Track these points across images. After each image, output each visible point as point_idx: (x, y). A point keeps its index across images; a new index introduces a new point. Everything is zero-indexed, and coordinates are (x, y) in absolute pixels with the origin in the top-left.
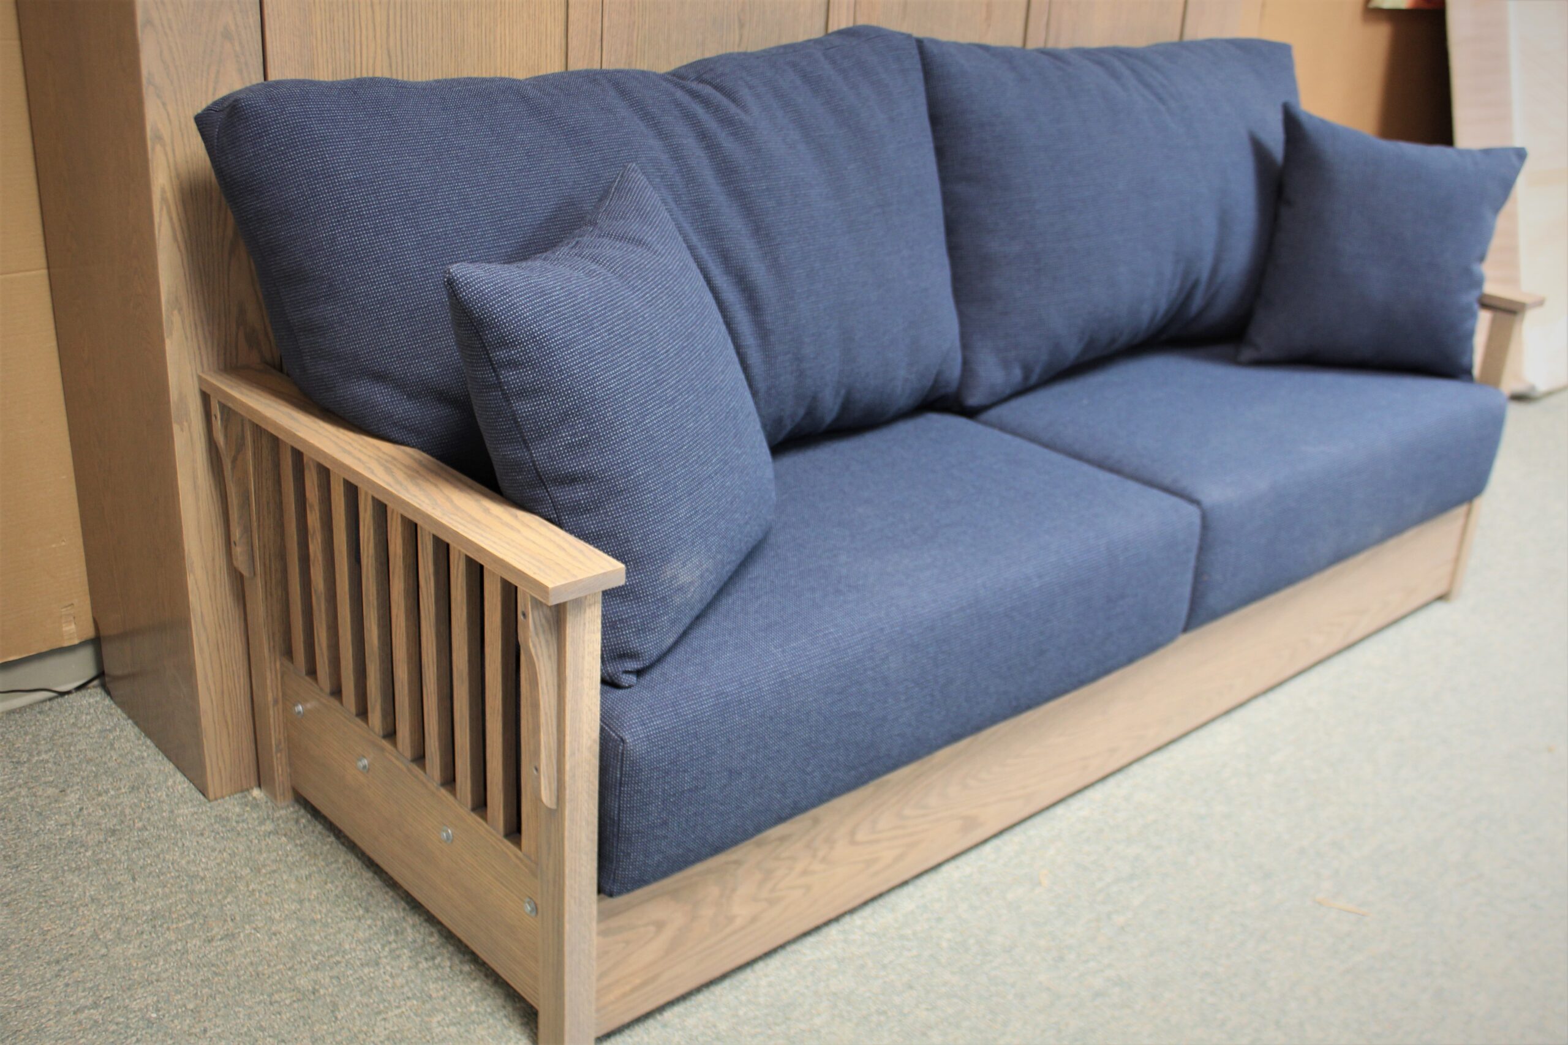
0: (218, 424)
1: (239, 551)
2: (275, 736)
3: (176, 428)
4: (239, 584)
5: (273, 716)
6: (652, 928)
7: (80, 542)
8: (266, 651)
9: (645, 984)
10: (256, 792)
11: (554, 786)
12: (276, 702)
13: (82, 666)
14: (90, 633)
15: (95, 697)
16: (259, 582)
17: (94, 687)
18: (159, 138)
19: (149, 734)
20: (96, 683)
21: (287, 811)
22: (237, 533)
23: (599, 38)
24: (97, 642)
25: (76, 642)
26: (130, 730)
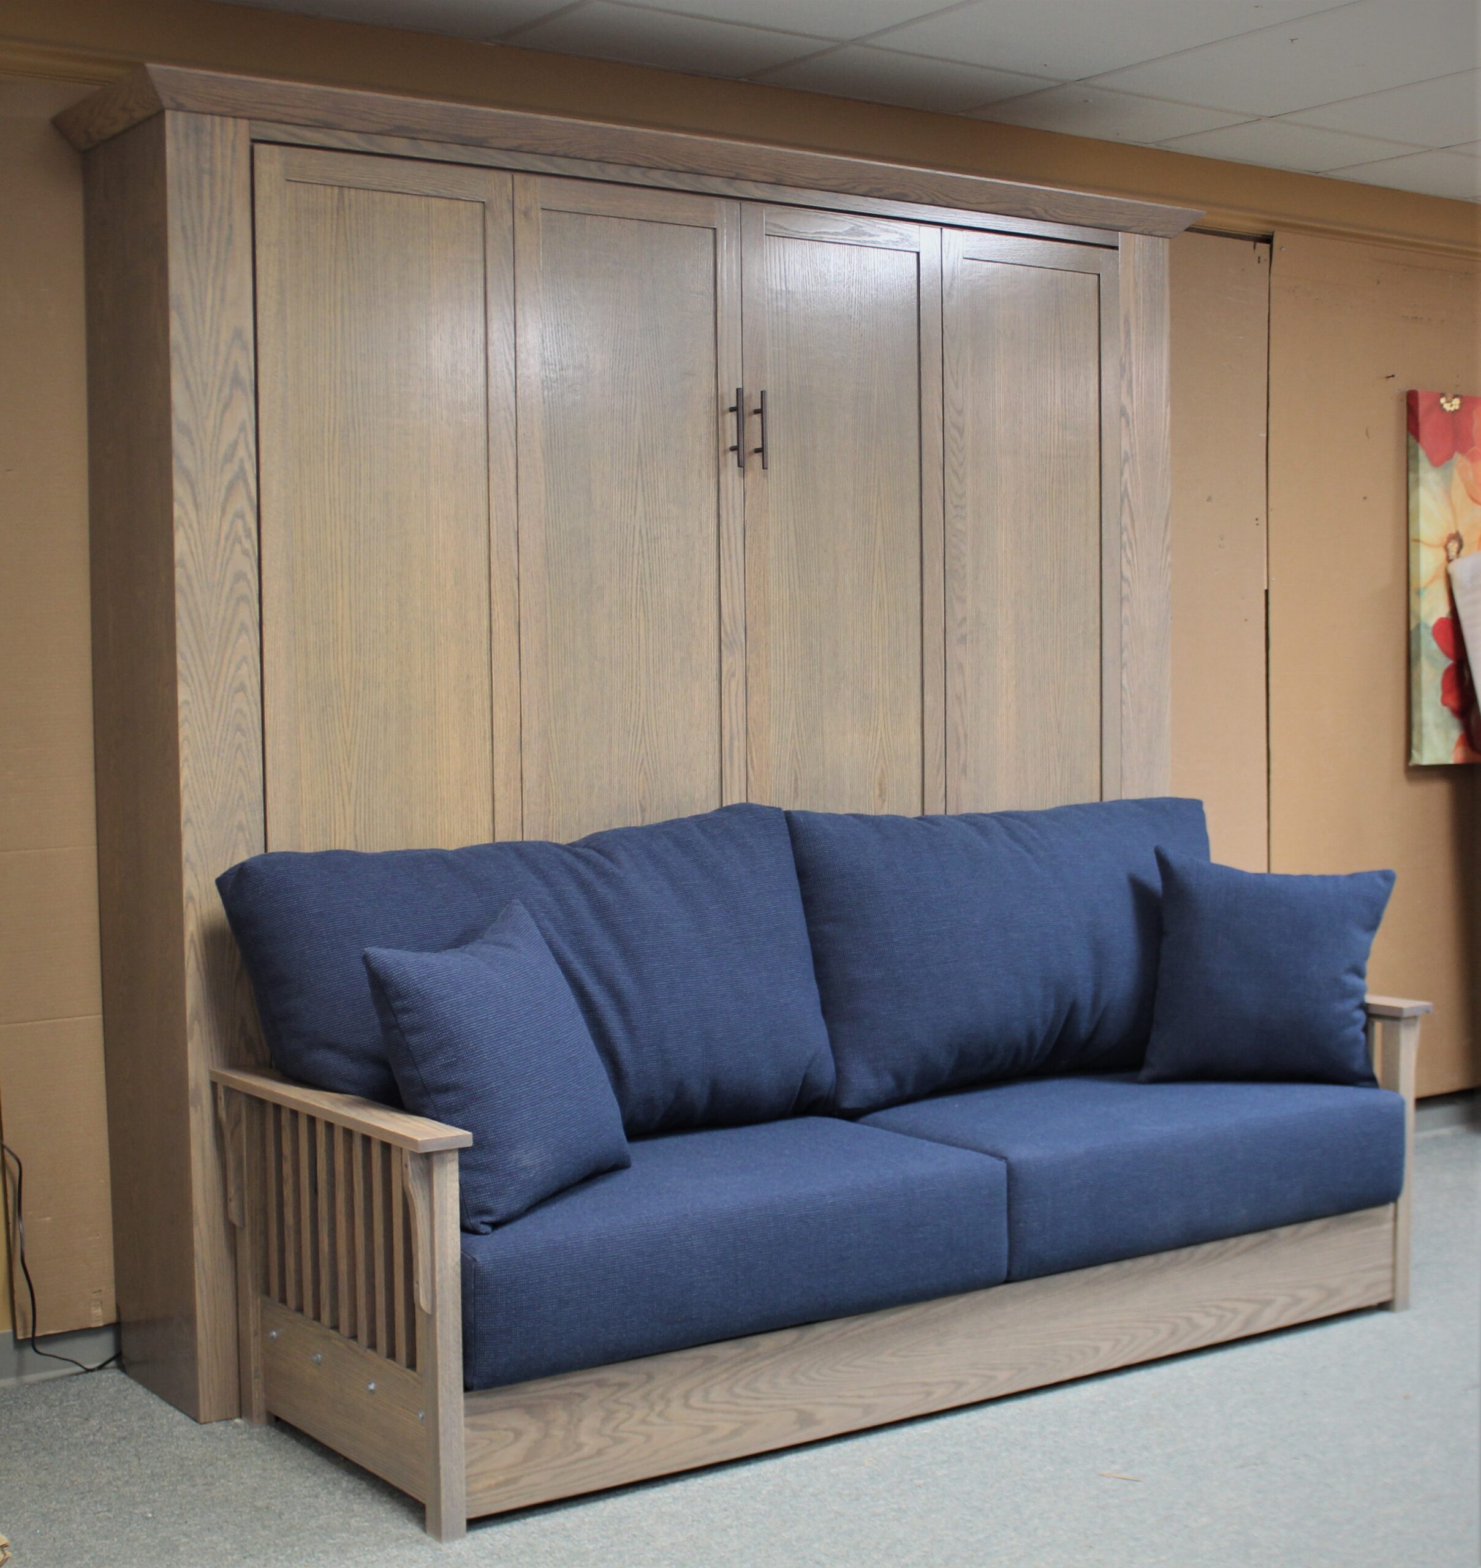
0: (222, 1104)
1: (233, 1205)
2: (255, 1363)
3: (192, 1110)
4: (232, 1231)
5: (254, 1347)
6: (511, 1435)
7: (109, 1236)
8: (250, 1290)
9: (507, 1482)
10: (238, 1421)
11: (429, 1296)
12: (256, 1334)
13: (101, 1348)
14: (112, 1318)
15: (113, 1377)
16: (247, 1232)
17: (112, 1368)
18: (191, 898)
19: (154, 1392)
20: (112, 1364)
21: (261, 1429)
22: (232, 1190)
23: (520, 823)
24: (116, 1327)
25: (101, 1324)
26: (140, 1390)
